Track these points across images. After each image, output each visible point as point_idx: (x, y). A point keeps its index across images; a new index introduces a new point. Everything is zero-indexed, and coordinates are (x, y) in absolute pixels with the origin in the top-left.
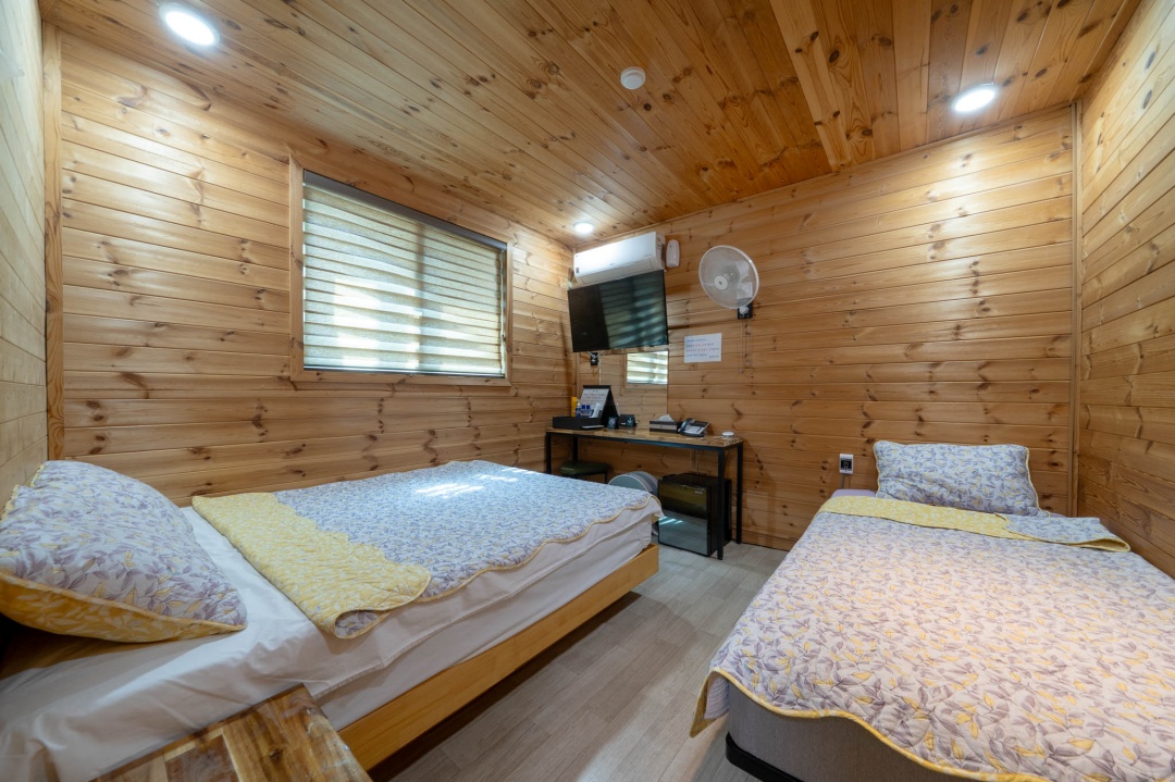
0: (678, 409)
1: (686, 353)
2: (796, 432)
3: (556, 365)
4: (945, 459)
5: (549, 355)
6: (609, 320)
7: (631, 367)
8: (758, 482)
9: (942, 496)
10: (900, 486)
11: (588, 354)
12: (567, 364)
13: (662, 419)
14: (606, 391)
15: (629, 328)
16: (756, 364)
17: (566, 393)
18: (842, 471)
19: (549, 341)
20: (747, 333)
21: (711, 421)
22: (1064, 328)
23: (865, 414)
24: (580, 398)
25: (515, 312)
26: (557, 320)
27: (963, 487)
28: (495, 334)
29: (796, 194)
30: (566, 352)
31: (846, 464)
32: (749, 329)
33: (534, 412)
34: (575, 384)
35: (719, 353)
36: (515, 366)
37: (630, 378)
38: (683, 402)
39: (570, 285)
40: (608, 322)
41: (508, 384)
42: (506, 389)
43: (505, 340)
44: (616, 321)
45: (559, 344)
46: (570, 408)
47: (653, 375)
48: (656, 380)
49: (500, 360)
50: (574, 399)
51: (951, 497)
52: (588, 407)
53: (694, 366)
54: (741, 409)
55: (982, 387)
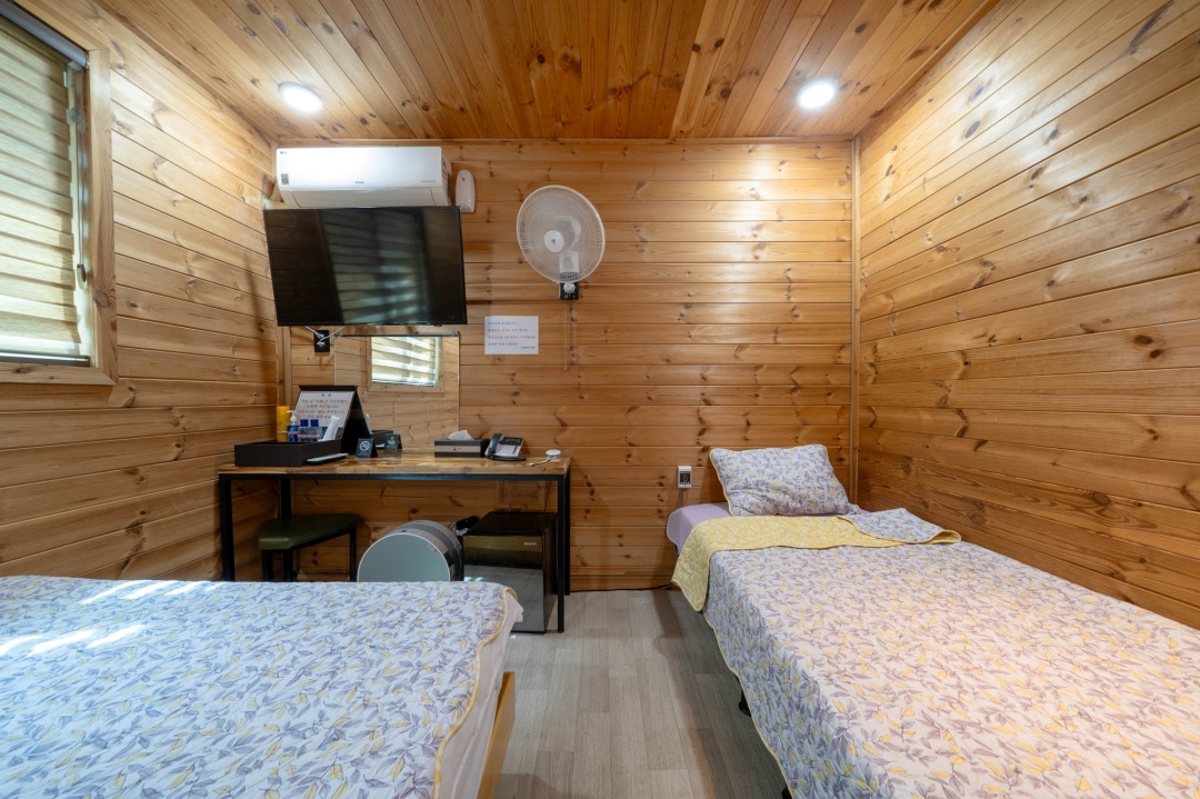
0: (475, 421)
1: (487, 341)
2: (631, 445)
3: (238, 346)
4: (778, 464)
5: (219, 325)
6: (343, 282)
7: (376, 360)
8: (588, 511)
9: (787, 504)
10: (752, 499)
11: (309, 332)
12: (263, 345)
13: (453, 436)
14: (349, 396)
15: (375, 301)
16: (583, 360)
17: (261, 398)
18: (681, 486)
19: (219, 299)
20: (572, 319)
21: (525, 436)
22: (846, 338)
23: (701, 420)
24: (293, 406)
25: (118, 249)
26: (240, 263)
27: (804, 492)
28: (57, 259)
29: (627, 152)
30: (260, 324)
31: (685, 477)
32: (574, 314)
33: (185, 438)
34: (282, 382)
35: (535, 342)
36: (123, 339)
37: (377, 376)
38: (486, 410)
39: (269, 205)
40: (341, 286)
41: (105, 380)
42: (102, 391)
43: (85, 276)
44: (352, 286)
45: (246, 307)
46: (273, 426)
47: (406, 372)
48: (410, 379)
49: (71, 324)
50: (282, 410)
51: (794, 504)
52: (315, 423)
53: (499, 359)
54: (565, 417)
55: (794, 390)
